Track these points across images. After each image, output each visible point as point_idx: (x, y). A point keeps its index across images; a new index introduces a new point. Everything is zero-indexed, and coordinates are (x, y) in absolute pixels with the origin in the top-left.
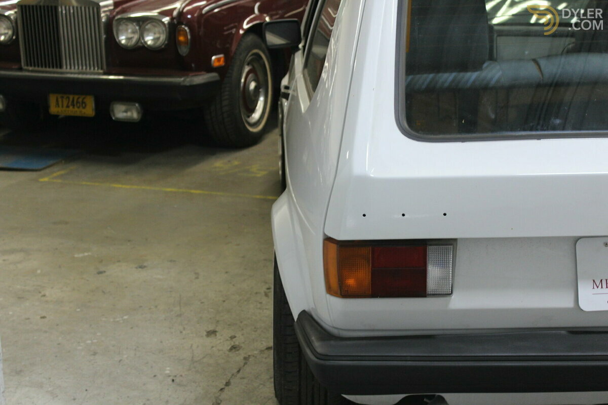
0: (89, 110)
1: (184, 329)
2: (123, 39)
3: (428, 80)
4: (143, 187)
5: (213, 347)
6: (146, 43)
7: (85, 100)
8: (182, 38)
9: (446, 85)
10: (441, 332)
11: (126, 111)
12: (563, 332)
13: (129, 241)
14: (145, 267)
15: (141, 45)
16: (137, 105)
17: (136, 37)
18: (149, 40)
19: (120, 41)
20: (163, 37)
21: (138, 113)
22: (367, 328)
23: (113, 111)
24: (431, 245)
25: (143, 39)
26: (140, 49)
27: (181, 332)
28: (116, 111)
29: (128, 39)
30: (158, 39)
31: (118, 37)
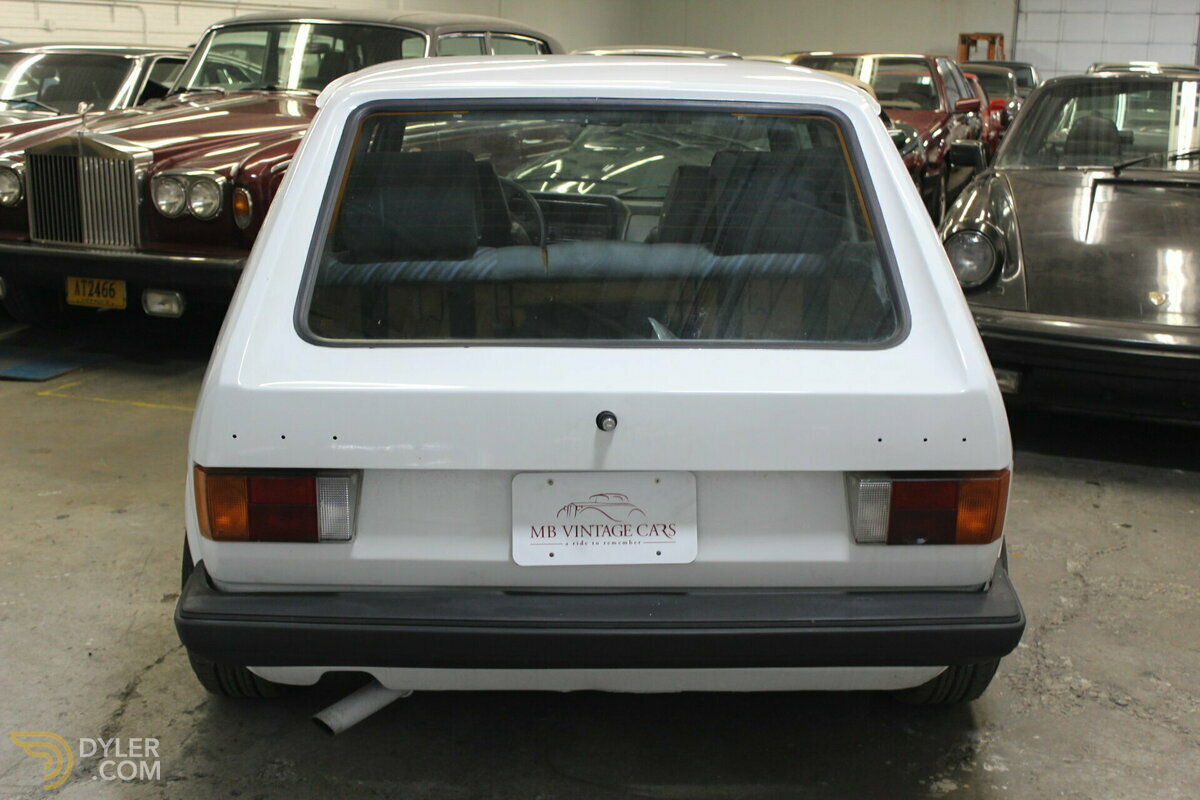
0: (119, 300)
1: (137, 591)
2: (163, 204)
3: (399, 270)
4: (174, 407)
5: (162, 615)
6: (193, 210)
7: (114, 286)
8: (240, 205)
9: (422, 276)
10: (349, 589)
11: (163, 303)
12: (499, 593)
13: (120, 477)
14: (125, 511)
15: (187, 212)
16: (178, 295)
17: (181, 202)
18: (197, 206)
19: (160, 207)
20: (216, 203)
21: (179, 306)
22: (253, 580)
23: (146, 302)
24: (322, 476)
25: (190, 204)
26: (186, 218)
27: (131, 595)
28: (149, 302)
29: (170, 205)
30: (209, 205)
31: (157, 202)
